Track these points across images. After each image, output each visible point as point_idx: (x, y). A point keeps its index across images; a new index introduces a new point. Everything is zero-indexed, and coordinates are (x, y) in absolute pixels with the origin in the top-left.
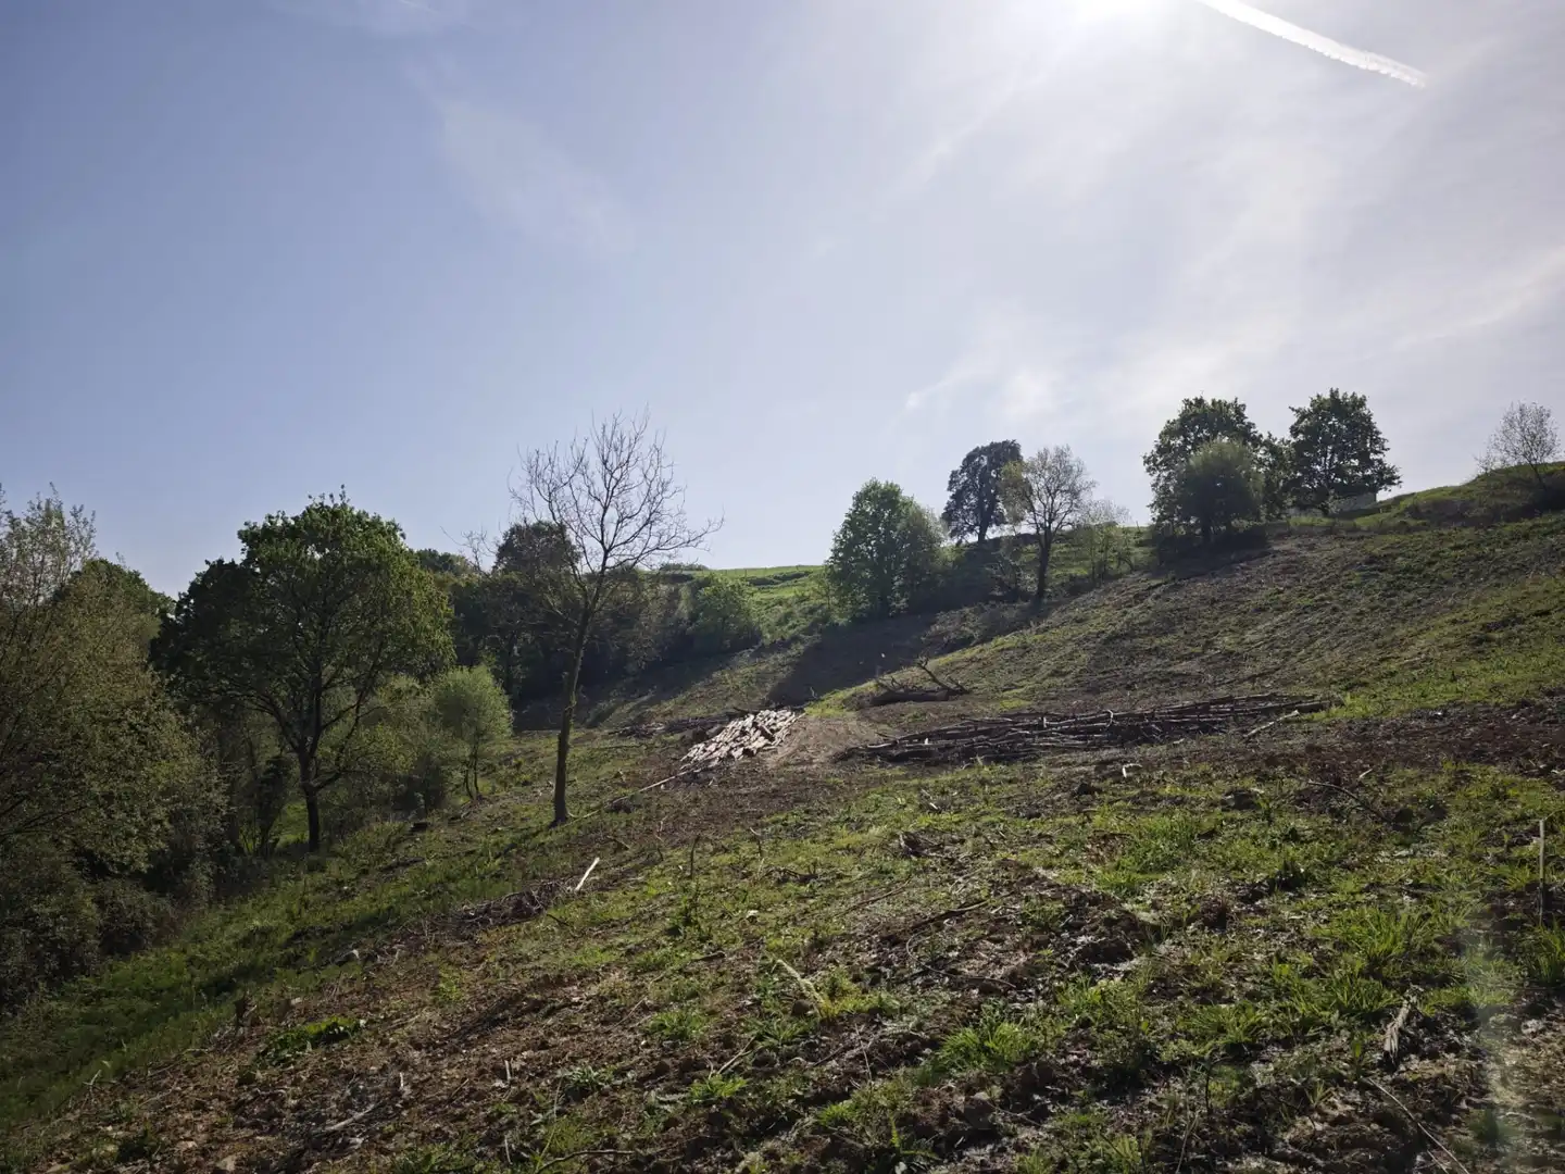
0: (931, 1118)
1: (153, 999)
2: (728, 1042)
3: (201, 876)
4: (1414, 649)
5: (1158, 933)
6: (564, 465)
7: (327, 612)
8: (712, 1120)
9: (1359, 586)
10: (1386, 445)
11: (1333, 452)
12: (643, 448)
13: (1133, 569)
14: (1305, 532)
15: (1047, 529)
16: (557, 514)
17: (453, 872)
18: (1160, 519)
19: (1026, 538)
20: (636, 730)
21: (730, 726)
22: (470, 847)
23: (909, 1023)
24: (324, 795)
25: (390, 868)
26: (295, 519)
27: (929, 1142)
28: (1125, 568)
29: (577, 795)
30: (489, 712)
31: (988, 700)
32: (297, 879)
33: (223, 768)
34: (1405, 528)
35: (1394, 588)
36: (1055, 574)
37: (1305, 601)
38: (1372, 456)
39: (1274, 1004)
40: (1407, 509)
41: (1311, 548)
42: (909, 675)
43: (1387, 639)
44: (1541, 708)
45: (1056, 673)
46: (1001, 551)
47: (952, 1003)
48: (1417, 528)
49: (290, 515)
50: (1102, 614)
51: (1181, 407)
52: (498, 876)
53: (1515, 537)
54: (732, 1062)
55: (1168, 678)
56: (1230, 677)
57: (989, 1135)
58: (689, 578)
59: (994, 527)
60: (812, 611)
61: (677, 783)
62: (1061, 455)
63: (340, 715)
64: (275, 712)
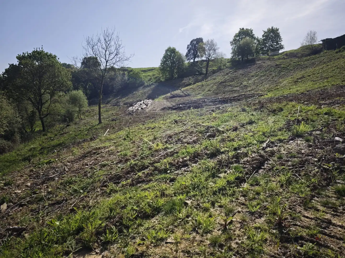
0: (175, 163)
1: (10, 163)
2: (135, 156)
3: (18, 137)
4: (283, 84)
5: (223, 132)
6: (95, 40)
7: (41, 77)
8: (131, 167)
9: (273, 71)
10: (282, 40)
11: (271, 41)
12: (114, 36)
13: (227, 68)
14: (263, 59)
15: (208, 59)
16: (94, 53)
17: (77, 134)
18: (233, 56)
19: (203, 61)
20: (117, 104)
21: (138, 103)
22: (80, 129)
23: (172, 150)
24: (45, 119)
25: (62, 134)
26: (30, 54)
27: (175, 167)
28: (225, 67)
29: (104, 118)
30: (82, 100)
31: (194, 97)
32: (41, 137)
33: (19, 113)
34: (284, 58)
35: (280, 72)
36: (210, 69)
37: (262, 74)
38: (279, 42)
39: (244, 141)
40: (285, 54)
41: (264, 63)
42: (178, 92)
43: (278, 82)
44: (306, 94)
45: (209, 91)
46: (198, 64)
47: (181, 146)
48: (287, 58)
50: (219, 78)
51: (239, 30)
52: (87, 135)
53: (306, 60)
54: (136, 159)
55: (232, 91)
56: (245, 91)
57: (187, 165)
58: (127, 70)
59: (197, 58)
60: (156, 78)
61: (126, 115)
62: (212, 41)
63: (47, 101)
64: (31, 101)
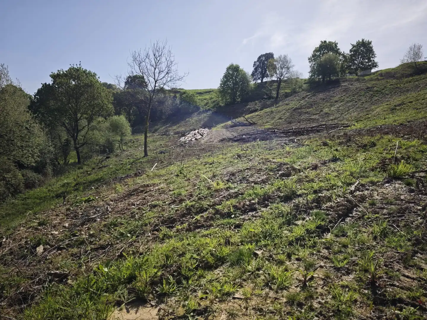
0: (241, 206)
1: (40, 199)
2: (191, 195)
3: (49, 169)
4: (375, 112)
5: (300, 171)
6: (143, 56)
7: (77, 99)
8: (187, 209)
9: (363, 95)
10: (376, 56)
11: (361, 58)
12: (166, 51)
13: (303, 90)
14: (350, 80)
15: (280, 79)
16: (141, 71)
17: (118, 168)
18: (312, 76)
19: (273, 81)
20: (166, 134)
21: (191, 133)
22: (122, 163)
23: (236, 190)
24: (80, 149)
25: (101, 168)
26: (66, 71)
27: (240, 211)
28: (301, 90)
29: (150, 150)
30: (125, 128)
31: (261, 126)
32: (75, 171)
33: (52, 141)
34: (378, 79)
35: (372, 96)
36: (282, 92)
37: (348, 99)
38: (372, 59)
39: (326, 182)
40: (379, 74)
41: (352, 85)
42: (241, 119)
43: (369, 109)
44: (406, 125)
45: (280, 118)
46: (267, 85)
47: (247, 186)
48: (381, 80)
49: (64, 70)
50: (293, 103)
51: (320, 43)
52: (130, 169)
53: (407, 82)
54: (192, 199)
55: (309, 120)
56: (326, 120)
57: (255, 210)
58: (180, 92)
59: (265, 78)
60: (214, 102)
61: (177, 147)
62: (285, 57)
63: (84, 127)
64: (66, 127)
